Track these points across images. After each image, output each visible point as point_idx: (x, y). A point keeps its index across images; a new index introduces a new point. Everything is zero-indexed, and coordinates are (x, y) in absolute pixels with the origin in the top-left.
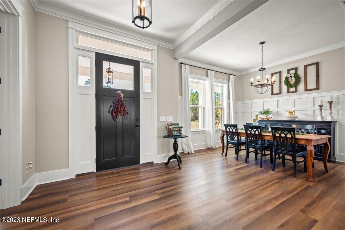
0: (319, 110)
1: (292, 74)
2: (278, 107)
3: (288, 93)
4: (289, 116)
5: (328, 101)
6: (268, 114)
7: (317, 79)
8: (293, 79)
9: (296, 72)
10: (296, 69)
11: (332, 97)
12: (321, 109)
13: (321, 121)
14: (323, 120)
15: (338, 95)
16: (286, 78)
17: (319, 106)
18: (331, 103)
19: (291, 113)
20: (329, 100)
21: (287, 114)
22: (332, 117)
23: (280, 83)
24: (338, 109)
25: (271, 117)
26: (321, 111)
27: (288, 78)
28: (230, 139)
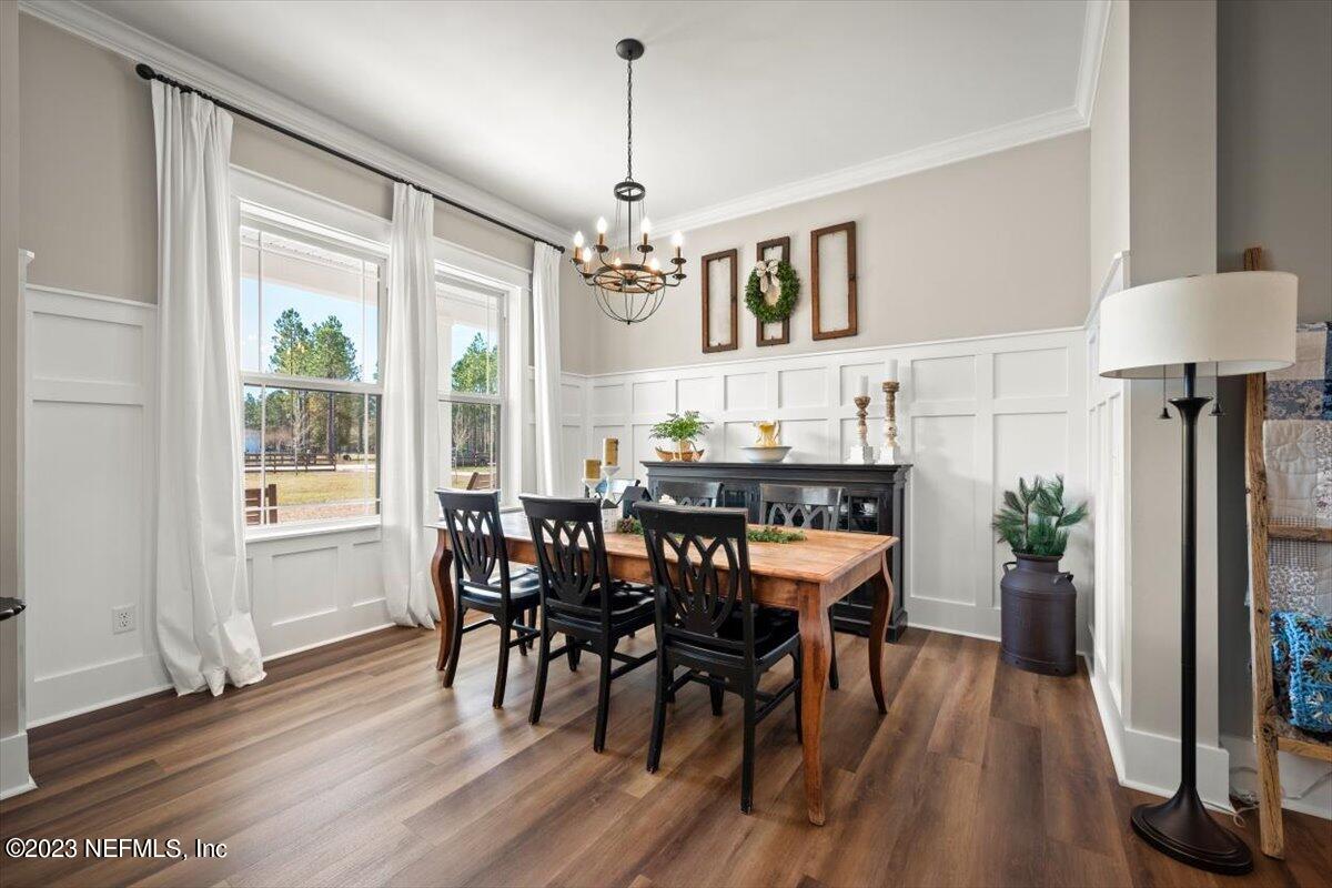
0: (857, 421)
1: (771, 264)
2: (726, 407)
3: (759, 345)
4: (761, 444)
5: (885, 384)
6: (690, 435)
7: (850, 291)
8: (776, 282)
9: (786, 255)
10: (785, 243)
11: (895, 364)
12: (863, 416)
13: (864, 466)
14: (868, 462)
15: (912, 361)
16: (751, 280)
17: (856, 401)
18: (892, 389)
19: (767, 429)
20: (888, 379)
21: (755, 437)
22: (896, 449)
23: (732, 300)
24: (913, 418)
25: (704, 448)
26: (863, 424)
27: (758, 280)
28: (468, 581)
